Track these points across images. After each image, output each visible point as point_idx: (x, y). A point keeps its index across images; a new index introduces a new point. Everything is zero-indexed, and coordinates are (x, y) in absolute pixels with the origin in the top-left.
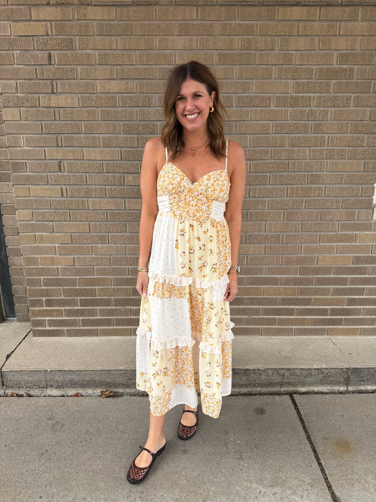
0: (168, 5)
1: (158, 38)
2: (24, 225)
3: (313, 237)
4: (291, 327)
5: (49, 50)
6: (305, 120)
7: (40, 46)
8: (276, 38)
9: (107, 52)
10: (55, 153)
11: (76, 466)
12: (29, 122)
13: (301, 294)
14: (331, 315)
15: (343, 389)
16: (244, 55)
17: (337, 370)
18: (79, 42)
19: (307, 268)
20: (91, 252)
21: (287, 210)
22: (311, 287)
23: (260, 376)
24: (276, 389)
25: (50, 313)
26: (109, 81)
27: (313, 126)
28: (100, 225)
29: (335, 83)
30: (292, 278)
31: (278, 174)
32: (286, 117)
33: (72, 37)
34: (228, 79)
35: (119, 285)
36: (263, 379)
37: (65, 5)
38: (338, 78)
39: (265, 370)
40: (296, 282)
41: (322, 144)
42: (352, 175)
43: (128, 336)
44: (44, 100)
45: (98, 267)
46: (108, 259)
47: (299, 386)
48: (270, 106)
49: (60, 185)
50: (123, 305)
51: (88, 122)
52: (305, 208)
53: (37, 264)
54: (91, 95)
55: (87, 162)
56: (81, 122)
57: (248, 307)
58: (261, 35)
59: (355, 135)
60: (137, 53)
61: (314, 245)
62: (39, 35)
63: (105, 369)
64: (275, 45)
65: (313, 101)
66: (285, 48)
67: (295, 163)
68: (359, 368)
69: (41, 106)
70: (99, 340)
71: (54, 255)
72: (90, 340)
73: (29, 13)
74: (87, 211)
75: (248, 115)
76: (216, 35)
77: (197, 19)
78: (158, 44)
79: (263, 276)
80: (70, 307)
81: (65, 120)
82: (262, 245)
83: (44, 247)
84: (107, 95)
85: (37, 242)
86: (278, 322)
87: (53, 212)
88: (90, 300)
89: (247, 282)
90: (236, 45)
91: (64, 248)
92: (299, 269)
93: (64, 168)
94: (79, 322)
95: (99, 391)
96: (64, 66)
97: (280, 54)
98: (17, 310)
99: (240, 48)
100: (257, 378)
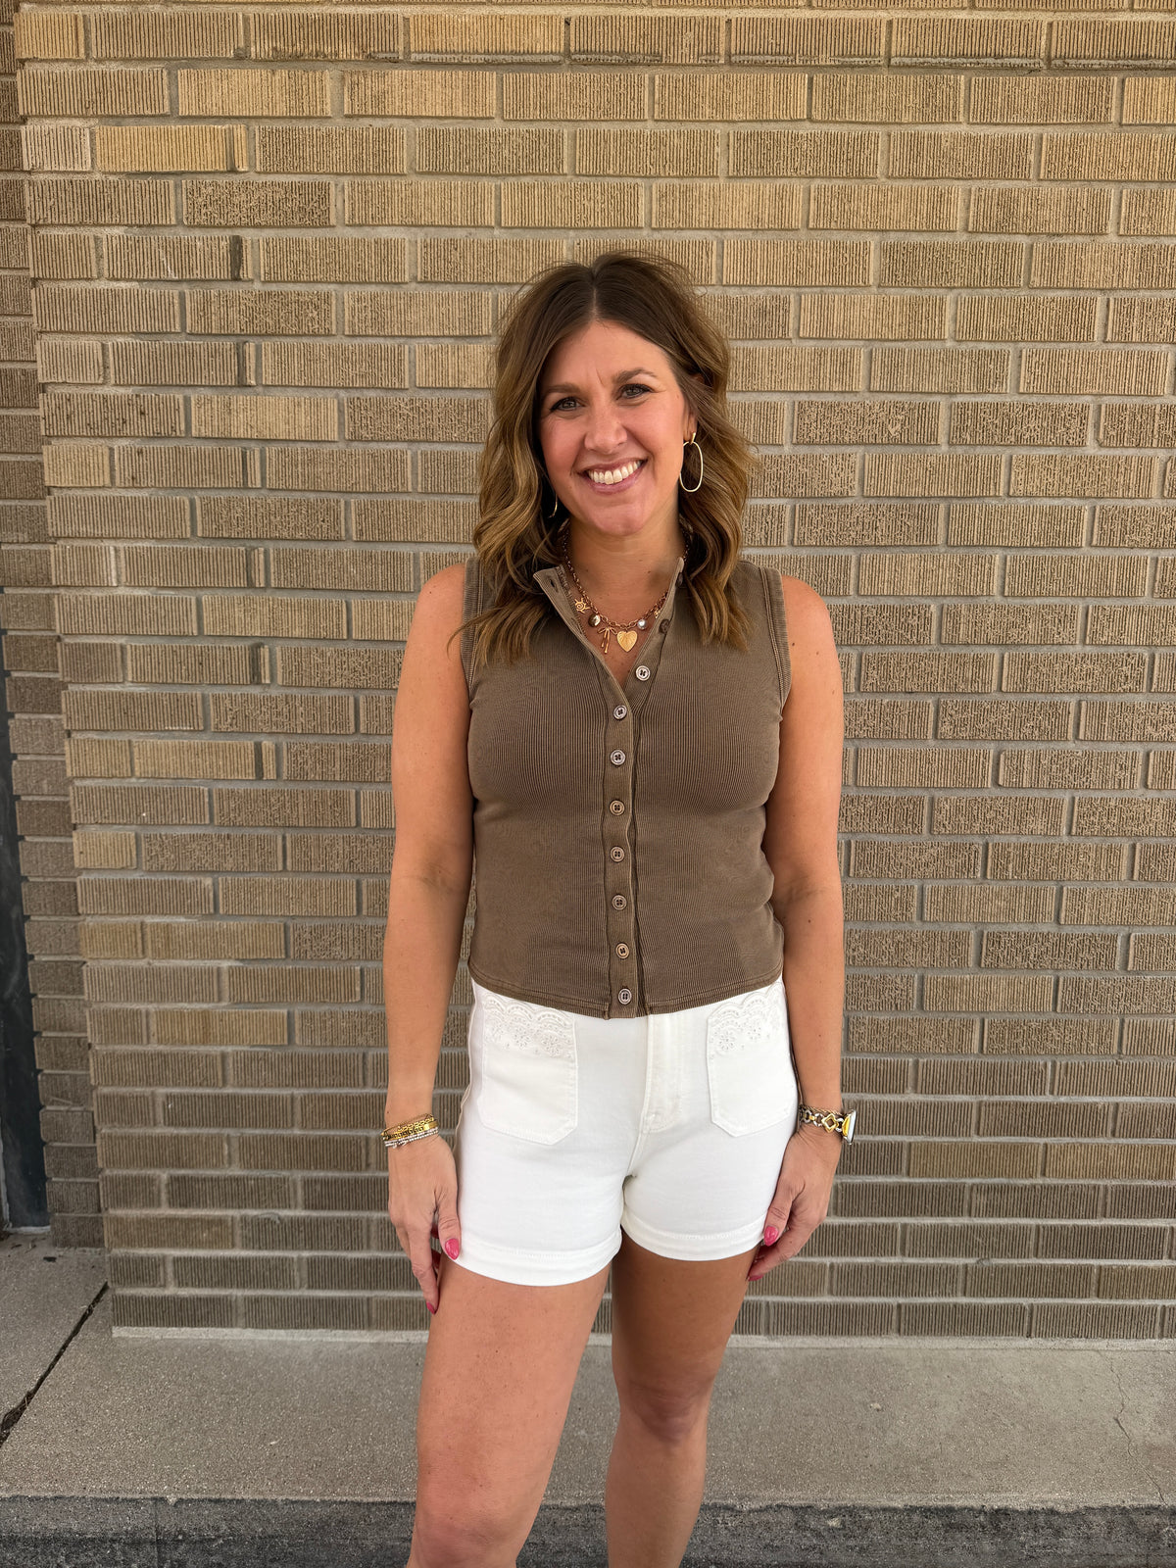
0: (701, 65)
1: (655, 184)
2: (101, 886)
4: (1147, 1302)
5: (235, 227)
7: (203, 211)
8: (1112, 191)
9: (460, 234)
10: (239, 614)
12: (144, 494)
16: (987, 253)
18: (351, 198)
20: (358, 994)
21: (1146, 840)
23: (1054, 1541)
25: (182, 1232)
26: (461, 343)
30: (1160, 1108)
31: (1109, 698)
32: (1143, 485)
33: (325, 179)
36: (1068, 1552)
37: (304, 60)
39: (1077, 1513)
44: (206, 412)
49: (250, 736)
51: (374, 498)
53: (145, 1039)
54: (390, 396)
55: (361, 648)
56: (347, 497)
57: (978, 1221)
58: (1054, 180)
60: (573, 239)
62: (200, 173)
64: (1107, 218)
66: (1145, 227)
69: (194, 433)
70: (372, 1344)
71: (211, 1005)
72: (340, 1342)
73: (166, 92)
74: (353, 834)
75: (995, 476)
76: (878, 175)
77: (810, 119)
78: (654, 207)
79: (1047, 1098)
80: (265, 1211)
81: (283, 490)
82: (1042, 975)
83: (174, 971)
84: (452, 394)
85: (149, 952)
86: (1099, 1282)
87: (219, 836)
88: (344, 1182)
89: (979, 1122)
90: (958, 216)
91: (253, 976)
93: (271, 671)
94: (299, 1269)
96: (290, 288)
97: (1126, 250)
98: (55, 1200)
99: (971, 225)
100: (1044, 1547)
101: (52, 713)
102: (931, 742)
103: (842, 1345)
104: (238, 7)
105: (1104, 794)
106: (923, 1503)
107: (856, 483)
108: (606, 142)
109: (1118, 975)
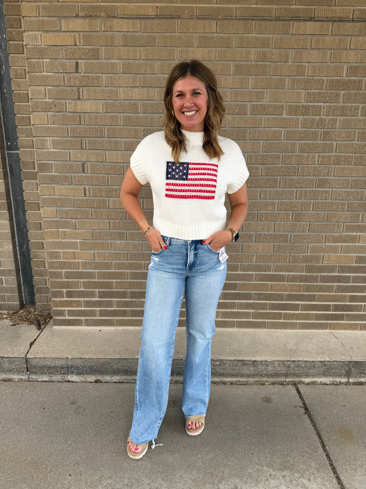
0: (190, 18)
1: (179, 49)
2: (48, 222)
3: (320, 237)
4: (295, 321)
5: (76, 59)
6: (315, 128)
7: (69, 55)
8: (290, 51)
9: (131, 61)
10: (79, 156)
11: (100, 448)
12: (56, 126)
13: (307, 291)
14: (334, 311)
15: (344, 380)
16: (260, 66)
17: (339, 363)
18: (105, 52)
19: (313, 266)
20: (110, 248)
21: (296, 212)
22: (316, 284)
23: (267, 367)
24: (282, 379)
25: (69, 304)
26: (132, 88)
27: (322, 133)
28: (119, 223)
29: (344, 94)
30: (298, 275)
31: (288, 177)
32: (297, 125)
33: (98, 47)
34: (243, 88)
35: (135, 279)
36: (270, 370)
37: (93, 17)
38: (347, 89)
39: (272, 361)
40: (302, 279)
41: (331, 151)
42: (357, 180)
44: (70, 105)
45: (116, 261)
46: (125, 254)
47: (303, 377)
48: (282, 115)
49: (83, 186)
50: (138, 298)
51: (111, 127)
52: (313, 210)
53: (60, 258)
54: (115, 101)
55: (109, 164)
56: (105, 127)
57: (255, 301)
58: (276, 48)
59: (361, 142)
60: (159, 62)
61: (320, 244)
62: (67, 45)
63: (122, 358)
64: (289, 58)
65: (323, 110)
66: (298, 60)
67: (304, 167)
68: (360, 362)
69: (68, 111)
70: (114, 329)
71: (75, 250)
72: (107, 329)
73: (59, 25)
74: (108, 210)
75: (261, 122)
76: (233, 47)
77: (216, 32)
78: (178, 54)
79: (271, 273)
80: (89, 299)
81: (89, 125)
82: (271, 244)
83: (66, 242)
84: (129, 101)
85: (60, 238)
86: (284, 316)
87: (76, 210)
88: (108, 292)
89: (255, 278)
90: (253, 57)
91: (85, 243)
92: (305, 267)
93: (87, 169)
94: (97, 312)
95: (116, 378)
96: (90, 75)
97: (294, 66)
98: (37, 300)
99: (256, 59)
100: (264, 369)
101: (33, 180)
103: (223, 330)
104: (76, 3)
105: (286, 201)
106: (238, 359)
107: (228, 124)
108: (167, 38)
109: (288, 243)
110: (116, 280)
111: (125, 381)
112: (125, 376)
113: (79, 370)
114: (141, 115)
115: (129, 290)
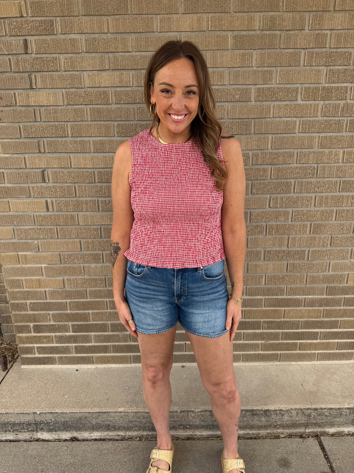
1: (159, 17)
2: (4, 244)
3: (344, 253)
4: (313, 352)
5: (24, 36)
6: (339, 116)
7: (14, 31)
8: (307, 15)
9: (96, 36)
10: (37, 161)
12: (5, 124)
13: (327, 316)
16: (266, 37)
18: (61, 24)
19: (335, 288)
20: (83, 273)
21: (314, 222)
22: (338, 308)
23: (281, 417)
24: (301, 430)
25: (39, 340)
26: (100, 72)
27: (348, 123)
28: (93, 243)
30: (318, 299)
31: (304, 180)
32: (315, 113)
33: (52, 18)
34: (245, 67)
36: (286, 420)
39: (288, 410)
40: (321, 303)
43: (128, 363)
44: (20, 97)
45: (92, 289)
46: (103, 280)
47: (327, 427)
48: (297, 100)
49: (44, 198)
50: (121, 331)
51: (76, 123)
52: (335, 220)
53: (22, 287)
54: (78, 90)
55: (75, 170)
56: (67, 123)
57: (265, 331)
58: (288, 12)
60: (133, 36)
61: (344, 261)
62: (11, 17)
63: (102, 411)
64: (305, 24)
65: (350, 92)
66: (317, 27)
67: (324, 167)
69: (18, 104)
70: (95, 368)
71: (40, 277)
72: (85, 368)
74: (78, 227)
75: (269, 111)
76: (231, 11)
78: (159, 24)
79: (285, 297)
80: (62, 333)
81: (47, 122)
82: (283, 262)
83: (29, 268)
84: (97, 89)
85: (21, 262)
86: (300, 347)
87: (38, 229)
88: (83, 325)
89: (265, 304)
90: (257, 25)
91: (52, 269)
92: (326, 288)
93: (48, 178)
94: (72, 349)
95: (96, 435)
96: (44, 56)
97: (311, 35)
98: (4, 330)
99: (261, 28)
100: (279, 419)
102: (250, 195)
105: (302, 209)
107: (226, 114)
109: (305, 261)
110: (93, 311)
111: (107, 437)
112: (107, 431)
113: (50, 426)
114: (114, 106)
115: (109, 323)
